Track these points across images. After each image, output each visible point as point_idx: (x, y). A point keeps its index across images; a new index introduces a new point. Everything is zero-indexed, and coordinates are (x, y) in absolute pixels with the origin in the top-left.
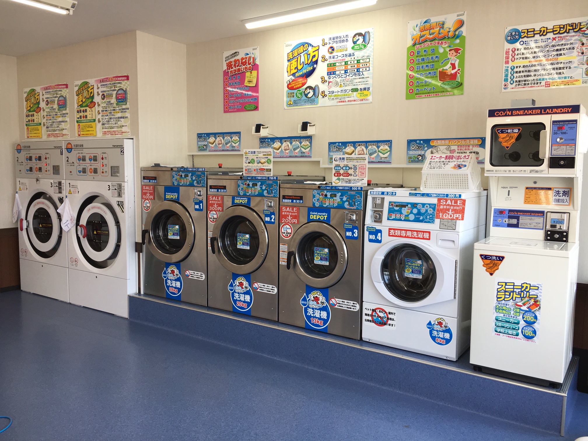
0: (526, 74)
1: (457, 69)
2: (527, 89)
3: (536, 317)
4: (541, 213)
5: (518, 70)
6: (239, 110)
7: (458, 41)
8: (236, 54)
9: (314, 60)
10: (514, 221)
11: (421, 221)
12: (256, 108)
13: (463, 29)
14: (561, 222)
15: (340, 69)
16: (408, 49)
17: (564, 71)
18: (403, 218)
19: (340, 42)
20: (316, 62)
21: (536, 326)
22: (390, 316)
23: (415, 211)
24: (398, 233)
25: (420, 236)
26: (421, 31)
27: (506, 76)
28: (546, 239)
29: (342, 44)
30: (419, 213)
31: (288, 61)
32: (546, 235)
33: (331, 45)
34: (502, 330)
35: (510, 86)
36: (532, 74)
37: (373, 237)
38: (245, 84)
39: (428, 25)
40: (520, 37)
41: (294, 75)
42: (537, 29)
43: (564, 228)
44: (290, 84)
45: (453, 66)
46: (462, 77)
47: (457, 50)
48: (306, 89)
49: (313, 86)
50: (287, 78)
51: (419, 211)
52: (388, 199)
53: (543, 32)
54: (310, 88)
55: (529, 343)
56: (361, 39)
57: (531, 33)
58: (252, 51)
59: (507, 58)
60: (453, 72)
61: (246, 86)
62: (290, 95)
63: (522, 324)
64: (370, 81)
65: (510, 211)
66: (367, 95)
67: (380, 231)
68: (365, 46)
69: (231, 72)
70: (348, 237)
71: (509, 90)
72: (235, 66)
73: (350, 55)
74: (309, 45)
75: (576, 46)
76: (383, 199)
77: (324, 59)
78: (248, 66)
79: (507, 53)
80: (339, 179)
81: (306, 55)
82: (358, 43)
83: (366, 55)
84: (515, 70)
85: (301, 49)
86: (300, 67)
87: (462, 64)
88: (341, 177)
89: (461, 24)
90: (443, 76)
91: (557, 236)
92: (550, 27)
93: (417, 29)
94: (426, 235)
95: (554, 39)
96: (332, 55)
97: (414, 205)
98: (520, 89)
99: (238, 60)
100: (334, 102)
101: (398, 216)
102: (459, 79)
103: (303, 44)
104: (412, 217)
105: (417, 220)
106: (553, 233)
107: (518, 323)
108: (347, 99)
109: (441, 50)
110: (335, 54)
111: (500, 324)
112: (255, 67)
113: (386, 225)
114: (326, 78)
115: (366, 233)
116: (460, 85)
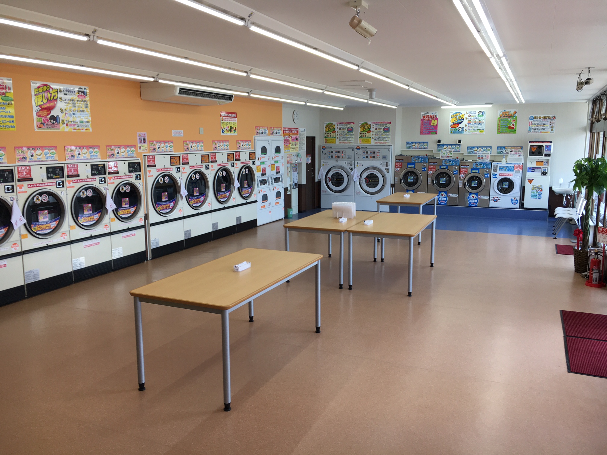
0: (535, 129)
1: (514, 125)
2: (535, 133)
3: (541, 193)
4: (540, 168)
5: (533, 128)
6: (428, 134)
7: (515, 118)
8: (427, 113)
9: (462, 118)
10: (533, 170)
11: (510, 171)
12: (436, 133)
13: (516, 114)
14: (546, 170)
15: (473, 122)
16: (498, 118)
17: (545, 129)
18: (504, 170)
19: (473, 113)
20: (463, 119)
21: (541, 195)
22: (499, 199)
23: (508, 168)
24: (502, 175)
25: (509, 175)
26: (503, 113)
27: (529, 129)
28: (542, 175)
29: (474, 114)
30: (509, 169)
31: (451, 118)
32: (542, 174)
33: (469, 114)
34: (533, 197)
35: (530, 132)
36: (537, 129)
37: (494, 176)
38: (431, 124)
39: (505, 112)
40: (533, 118)
41: (453, 123)
42: (538, 117)
43: (546, 172)
44: (452, 126)
45: (513, 125)
46: (516, 128)
47: (514, 120)
48: (459, 128)
49: (462, 127)
50: (451, 124)
51: (509, 168)
52: (499, 165)
53: (540, 118)
54: (460, 128)
55: (540, 200)
56: (481, 113)
57: (536, 118)
58: (435, 113)
59: (530, 124)
60: (513, 127)
61: (432, 125)
62: (451, 130)
63: (538, 195)
64: (484, 127)
65: (532, 168)
66: (483, 132)
67: (497, 174)
68: (482, 116)
69: (425, 119)
70: (486, 177)
71: (530, 133)
72: (427, 117)
73: (477, 118)
74: (461, 113)
75: (549, 122)
76: (497, 165)
77: (466, 119)
78: (433, 118)
79: (530, 122)
80: (479, 160)
81: (459, 117)
82: (480, 114)
83: (483, 119)
84: (532, 128)
85: (457, 114)
86: (456, 120)
87: (516, 124)
88: (480, 159)
89: (516, 113)
90: (510, 127)
91: (544, 174)
92: (542, 117)
93: (501, 112)
94: (511, 175)
95: (543, 120)
96: (470, 117)
97: (507, 167)
98: (533, 133)
99: (429, 116)
100: (470, 133)
101: (502, 170)
102: (515, 129)
103: (458, 113)
104: (507, 170)
105: (508, 171)
106: (544, 173)
107: (537, 195)
108: (475, 133)
109: (509, 120)
110: (471, 117)
111: (532, 196)
112: (436, 119)
113: (498, 172)
114: (467, 125)
115: (492, 175)
116: (515, 131)
